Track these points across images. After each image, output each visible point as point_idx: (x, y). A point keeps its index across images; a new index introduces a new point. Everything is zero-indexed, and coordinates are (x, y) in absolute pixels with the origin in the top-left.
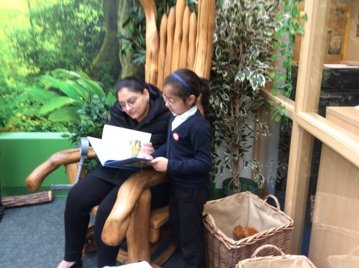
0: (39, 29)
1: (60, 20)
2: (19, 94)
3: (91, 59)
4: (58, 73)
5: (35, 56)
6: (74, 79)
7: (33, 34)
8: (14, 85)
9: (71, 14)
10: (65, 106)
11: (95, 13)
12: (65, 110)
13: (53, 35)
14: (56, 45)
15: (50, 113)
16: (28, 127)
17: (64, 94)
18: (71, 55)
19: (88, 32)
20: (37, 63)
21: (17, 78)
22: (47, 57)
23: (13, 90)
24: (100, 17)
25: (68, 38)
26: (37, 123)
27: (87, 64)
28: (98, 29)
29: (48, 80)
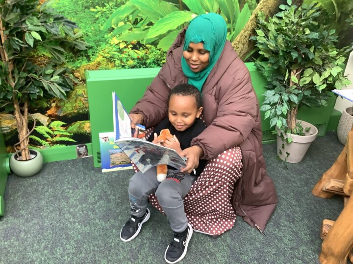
16: (127, 61)
17: (185, 8)
26: (141, 53)
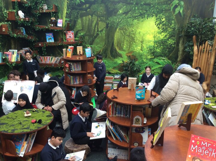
0: (156, 46)
1: (163, 43)
2: (146, 64)
3: (170, 54)
4: (159, 58)
5: (153, 53)
6: (164, 60)
7: (154, 47)
8: (146, 61)
9: (166, 42)
10: (159, 67)
11: (173, 41)
12: (159, 69)
13: (160, 47)
14: (160, 50)
15: (154, 69)
17: (160, 64)
18: (164, 53)
19: (170, 47)
20: (153, 55)
21: (147, 59)
22: (157, 53)
23: (145, 62)
24: (175, 43)
25: (164, 48)
27: (168, 56)
28: (173, 46)
29: (156, 60)
